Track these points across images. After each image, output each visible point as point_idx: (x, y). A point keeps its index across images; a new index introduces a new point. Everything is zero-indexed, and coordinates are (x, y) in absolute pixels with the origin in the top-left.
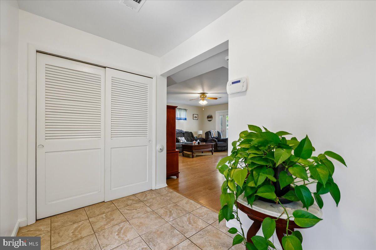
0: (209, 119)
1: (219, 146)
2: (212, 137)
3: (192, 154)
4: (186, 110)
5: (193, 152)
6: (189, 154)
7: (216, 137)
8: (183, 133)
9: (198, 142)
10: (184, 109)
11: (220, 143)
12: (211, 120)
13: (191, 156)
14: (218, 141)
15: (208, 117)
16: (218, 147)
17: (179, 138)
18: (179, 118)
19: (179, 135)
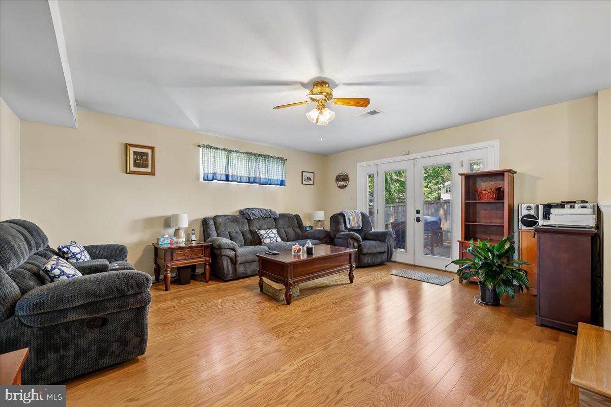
0: (341, 183)
1: (367, 254)
2: (348, 226)
3: (288, 290)
4: (282, 160)
5: (288, 286)
6: (276, 291)
7: (359, 226)
8: (275, 219)
9: (308, 249)
10: (278, 158)
11: (368, 243)
12: (346, 186)
13: (283, 297)
14: (364, 239)
15: (338, 179)
16: (364, 254)
17: (262, 232)
18: (263, 181)
19: (262, 222)
